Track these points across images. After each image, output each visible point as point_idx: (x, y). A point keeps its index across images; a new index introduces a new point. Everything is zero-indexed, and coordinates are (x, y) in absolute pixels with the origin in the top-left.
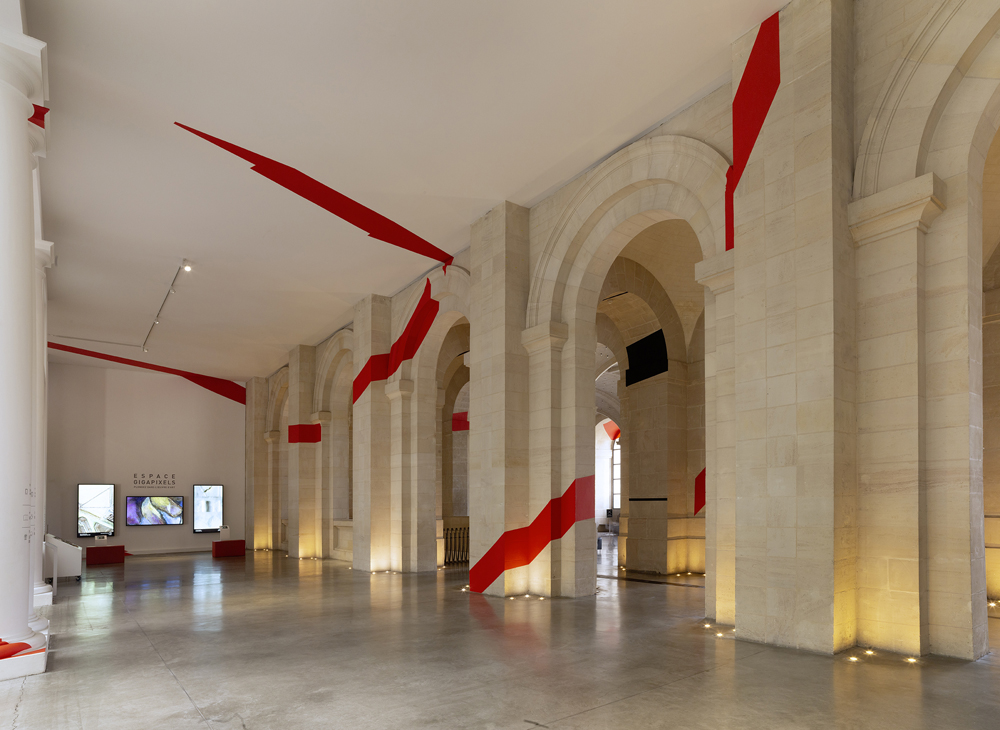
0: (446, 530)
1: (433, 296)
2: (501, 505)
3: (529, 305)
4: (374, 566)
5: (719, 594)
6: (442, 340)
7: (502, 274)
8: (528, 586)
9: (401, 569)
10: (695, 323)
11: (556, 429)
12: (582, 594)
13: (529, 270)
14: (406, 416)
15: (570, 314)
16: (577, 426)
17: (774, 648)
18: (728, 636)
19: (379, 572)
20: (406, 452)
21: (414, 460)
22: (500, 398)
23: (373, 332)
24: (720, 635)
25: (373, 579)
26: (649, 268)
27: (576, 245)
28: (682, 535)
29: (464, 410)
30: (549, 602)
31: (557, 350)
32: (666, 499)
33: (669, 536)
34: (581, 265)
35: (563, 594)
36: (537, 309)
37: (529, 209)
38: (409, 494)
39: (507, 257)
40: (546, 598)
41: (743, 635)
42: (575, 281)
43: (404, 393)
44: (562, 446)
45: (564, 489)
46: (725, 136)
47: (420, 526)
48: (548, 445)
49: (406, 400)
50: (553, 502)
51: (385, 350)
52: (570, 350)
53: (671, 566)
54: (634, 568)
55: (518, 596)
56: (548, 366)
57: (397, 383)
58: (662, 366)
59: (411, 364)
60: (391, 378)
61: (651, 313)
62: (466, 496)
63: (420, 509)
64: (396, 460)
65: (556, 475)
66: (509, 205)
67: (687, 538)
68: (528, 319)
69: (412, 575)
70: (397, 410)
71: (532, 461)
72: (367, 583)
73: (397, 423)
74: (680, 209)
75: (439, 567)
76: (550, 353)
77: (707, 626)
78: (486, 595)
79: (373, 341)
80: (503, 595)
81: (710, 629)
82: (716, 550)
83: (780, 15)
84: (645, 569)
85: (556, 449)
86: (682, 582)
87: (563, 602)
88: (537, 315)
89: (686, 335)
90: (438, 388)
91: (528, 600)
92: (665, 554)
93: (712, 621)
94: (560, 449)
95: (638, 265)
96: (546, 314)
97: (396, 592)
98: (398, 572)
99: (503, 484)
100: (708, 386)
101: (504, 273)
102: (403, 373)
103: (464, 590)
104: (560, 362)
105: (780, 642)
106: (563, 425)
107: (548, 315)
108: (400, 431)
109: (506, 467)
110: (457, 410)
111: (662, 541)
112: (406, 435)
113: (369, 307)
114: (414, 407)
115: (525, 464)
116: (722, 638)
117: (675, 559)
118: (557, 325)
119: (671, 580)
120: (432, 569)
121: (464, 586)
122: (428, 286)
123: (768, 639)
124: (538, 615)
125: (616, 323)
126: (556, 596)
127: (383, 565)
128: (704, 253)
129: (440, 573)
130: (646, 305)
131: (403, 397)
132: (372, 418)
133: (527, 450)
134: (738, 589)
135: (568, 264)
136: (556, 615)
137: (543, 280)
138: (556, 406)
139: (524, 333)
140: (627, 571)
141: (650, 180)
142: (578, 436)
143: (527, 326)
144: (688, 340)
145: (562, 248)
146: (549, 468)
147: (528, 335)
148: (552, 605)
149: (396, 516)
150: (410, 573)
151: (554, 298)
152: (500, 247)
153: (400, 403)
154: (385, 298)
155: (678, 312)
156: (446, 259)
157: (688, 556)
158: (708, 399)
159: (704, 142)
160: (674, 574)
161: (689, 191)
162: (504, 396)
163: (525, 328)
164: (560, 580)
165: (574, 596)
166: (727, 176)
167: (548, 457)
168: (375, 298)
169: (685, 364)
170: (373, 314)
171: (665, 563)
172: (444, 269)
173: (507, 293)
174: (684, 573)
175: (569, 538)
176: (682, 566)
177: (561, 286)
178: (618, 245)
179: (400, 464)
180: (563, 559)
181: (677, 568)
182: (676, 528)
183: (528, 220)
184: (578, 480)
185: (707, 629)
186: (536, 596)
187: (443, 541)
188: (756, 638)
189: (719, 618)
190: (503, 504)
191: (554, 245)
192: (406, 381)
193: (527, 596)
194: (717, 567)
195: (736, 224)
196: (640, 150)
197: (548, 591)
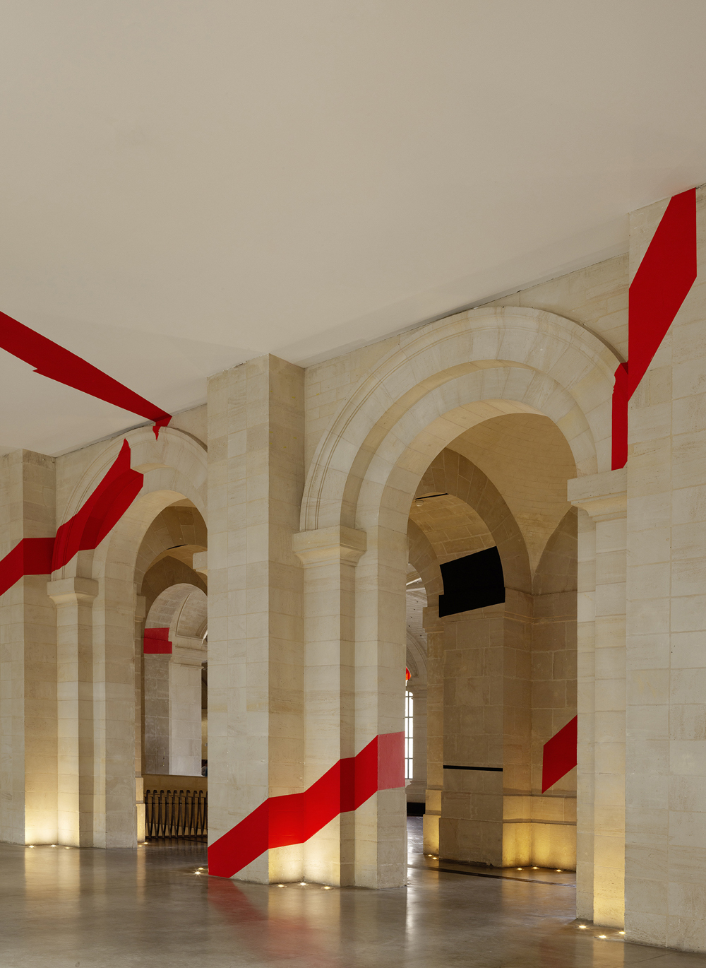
0: (147, 793)
1: (135, 465)
2: (264, 762)
3: (304, 499)
4: (30, 835)
5: (597, 889)
6: (145, 527)
7: (263, 455)
8: (303, 870)
9: (77, 842)
10: (546, 541)
11: (348, 669)
12: (387, 885)
13: (303, 453)
14: (85, 630)
15: (371, 519)
16: (380, 667)
17: (677, 952)
18: (613, 939)
19: (39, 845)
20: (85, 678)
21: (99, 691)
22: (260, 621)
23: (26, 505)
24: (603, 937)
25: (29, 854)
26: (481, 465)
27: (380, 429)
28: (524, 817)
29: (163, 625)
30: (338, 893)
31: (349, 565)
32: (501, 770)
33: (505, 818)
34: (388, 456)
35: (357, 884)
36: (318, 506)
37: (304, 369)
38: (91, 739)
39: (271, 432)
40: (333, 887)
41: (636, 937)
42: (378, 476)
43: (82, 596)
44: (356, 691)
45: (359, 747)
46: (617, 324)
47: (109, 785)
48: (336, 688)
49: (84, 607)
50: (342, 763)
51: (46, 531)
52: (369, 567)
53: (509, 857)
54: (451, 857)
55: (288, 883)
56: (336, 585)
57: (70, 582)
58: (496, 594)
59: (92, 557)
60: (58, 573)
61: (482, 524)
62: (167, 748)
63: (109, 761)
64: (68, 690)
65: (347, 730)
66: (274, 361)
67: (531, 821)
68: (302, 518)
69: (95, 852)
70: (68, 621)
71: (308, 706)
72: (21, 860)
73: (68, 638)
74: (543, 404)
75: (140, 842)
76: (339, 568)
77: (583, 927)
78: (238, 881)
79: (25, 517)
80: (267, 881)
81: (586, 930)
82: (592, 837)
83: (698, 193)
84: (469, 859)
85: (348, 694)
86: (525, 876)
87: (357, 894)
88: (317, 515)
89: (531, 557)
90: (138, 594)
91: (303, 889)
92: (500, 841)
93: (589, 922)
94: (353, 694)
95: (463, 459)
96: (332, 514)
97: (68, 872)
98: (73, 847)
99: (266, 734)
100: (582, 634)
101: (267, 453)
102: (79, 569)
103: (198, 873)
104: (353, 581)
105: (686, 946)
106: (359, 661)
107: (336, 517)
108: (75, 649)
109: (270, 712)
110: (151, 624)
111: (495, 825)
112: (85, 656)
113: (19, 468)
114: (99, 617)
115: (299, 710)
116: (605, 940)
117: (515, 847)
118: (351, 531)
119: (509, 874)
120: (130, 845)
121: (196, 868)
122: (126, 451)
123: (671, 942)
124: (321, 909)
125: (425, 531)
126: (347, 885)
127: (46, 835)
128: (579, 466)
129: (141, 850)
130: (473, 512)
131: (81, 603)
132: (26, 628)
133: (300, 692)
134: (628, 882)
135: (367, 453)
136: (348, 909)
137: (327, 469)
138: (348, 638)
139: (297, 537)
140: (441, 861)
141: (500, 361)
142: (380, 680)
143: (302, 526)
144: (534, 563)
145: (359, 431)
146: (338, 718)
147: (303, 540)
148: (342, 896)
149: (69, 767)
150: (92, 848)
151: (344, 495)
152: (260, 417)
153: (75, 610)
154: (45, 457)
155: (521, 527)
156: (160, 418)
157: (532, 845)
158: (581, 649)
159: (583, 326)
160: (513, 868)
161: (557, 384)
162: (266, 618)
163: (297, 530)
164: (353, 866)
165: (375, 886)
166: (616, 375)
167: (336, 704)
168: (28, 456)
169: (529, 595)
170: (25, 479)
171: (499, 853)
172: (156, 430)
173: (271, 480)
174: (528, 867)
175: (367, 811)
176: (524, 857)
177: (356, 481)
178: (445, 434)
179: (75, 695)
180: (357, 838)
181: (517, 860)
182: (515, 808)
183: (303, 385)
184: (382, 736)
185: (582, 930)
186: (318, 885)
187: (144, 806)
188: (653, 941)
189: (598, 917)
190: (265, 761)
191: (347, 424)
192: (84, 580)
193: (303, 884)
194: (595, 856)
195: (631, 440)
196: (486, 320)
197: (336, 878)
